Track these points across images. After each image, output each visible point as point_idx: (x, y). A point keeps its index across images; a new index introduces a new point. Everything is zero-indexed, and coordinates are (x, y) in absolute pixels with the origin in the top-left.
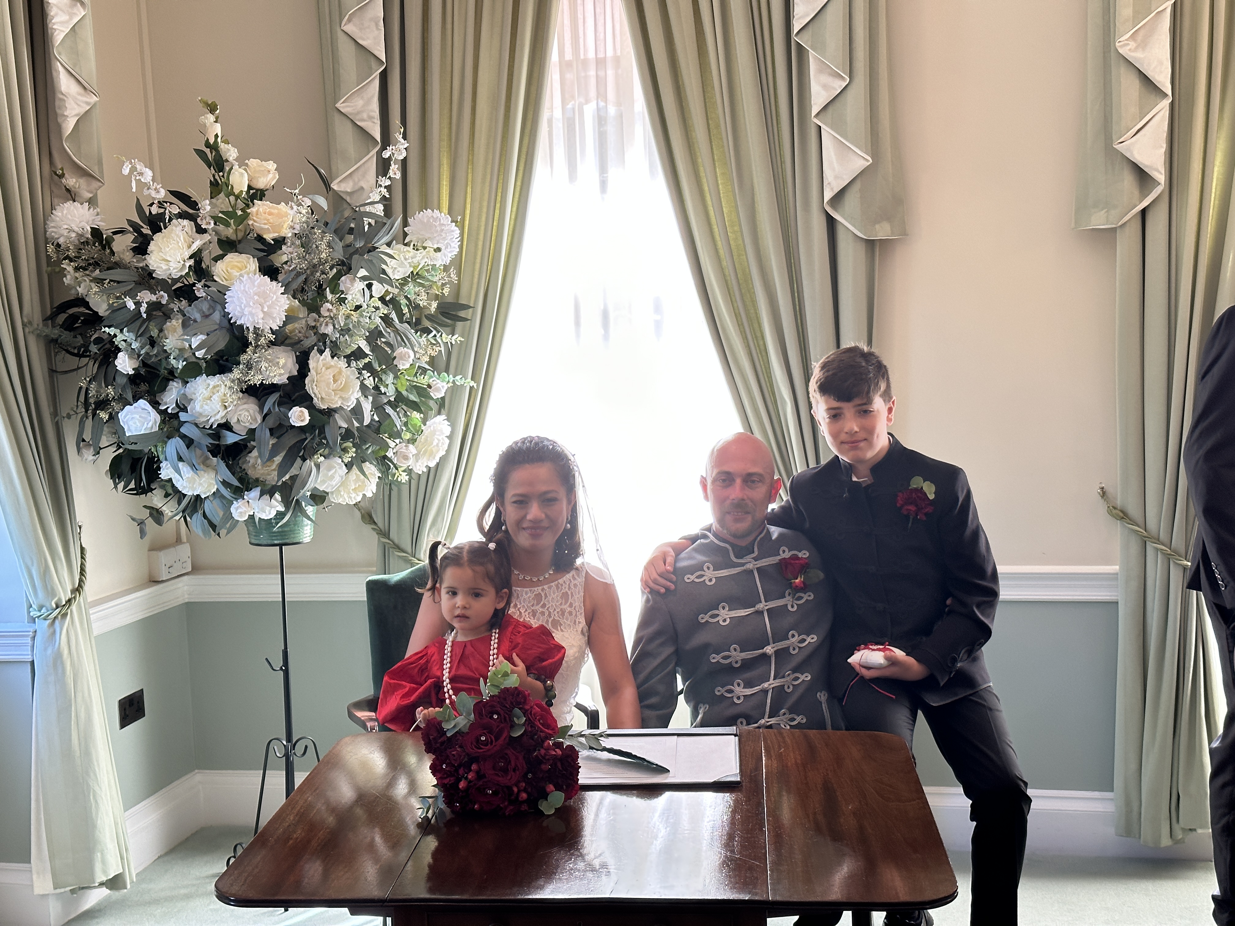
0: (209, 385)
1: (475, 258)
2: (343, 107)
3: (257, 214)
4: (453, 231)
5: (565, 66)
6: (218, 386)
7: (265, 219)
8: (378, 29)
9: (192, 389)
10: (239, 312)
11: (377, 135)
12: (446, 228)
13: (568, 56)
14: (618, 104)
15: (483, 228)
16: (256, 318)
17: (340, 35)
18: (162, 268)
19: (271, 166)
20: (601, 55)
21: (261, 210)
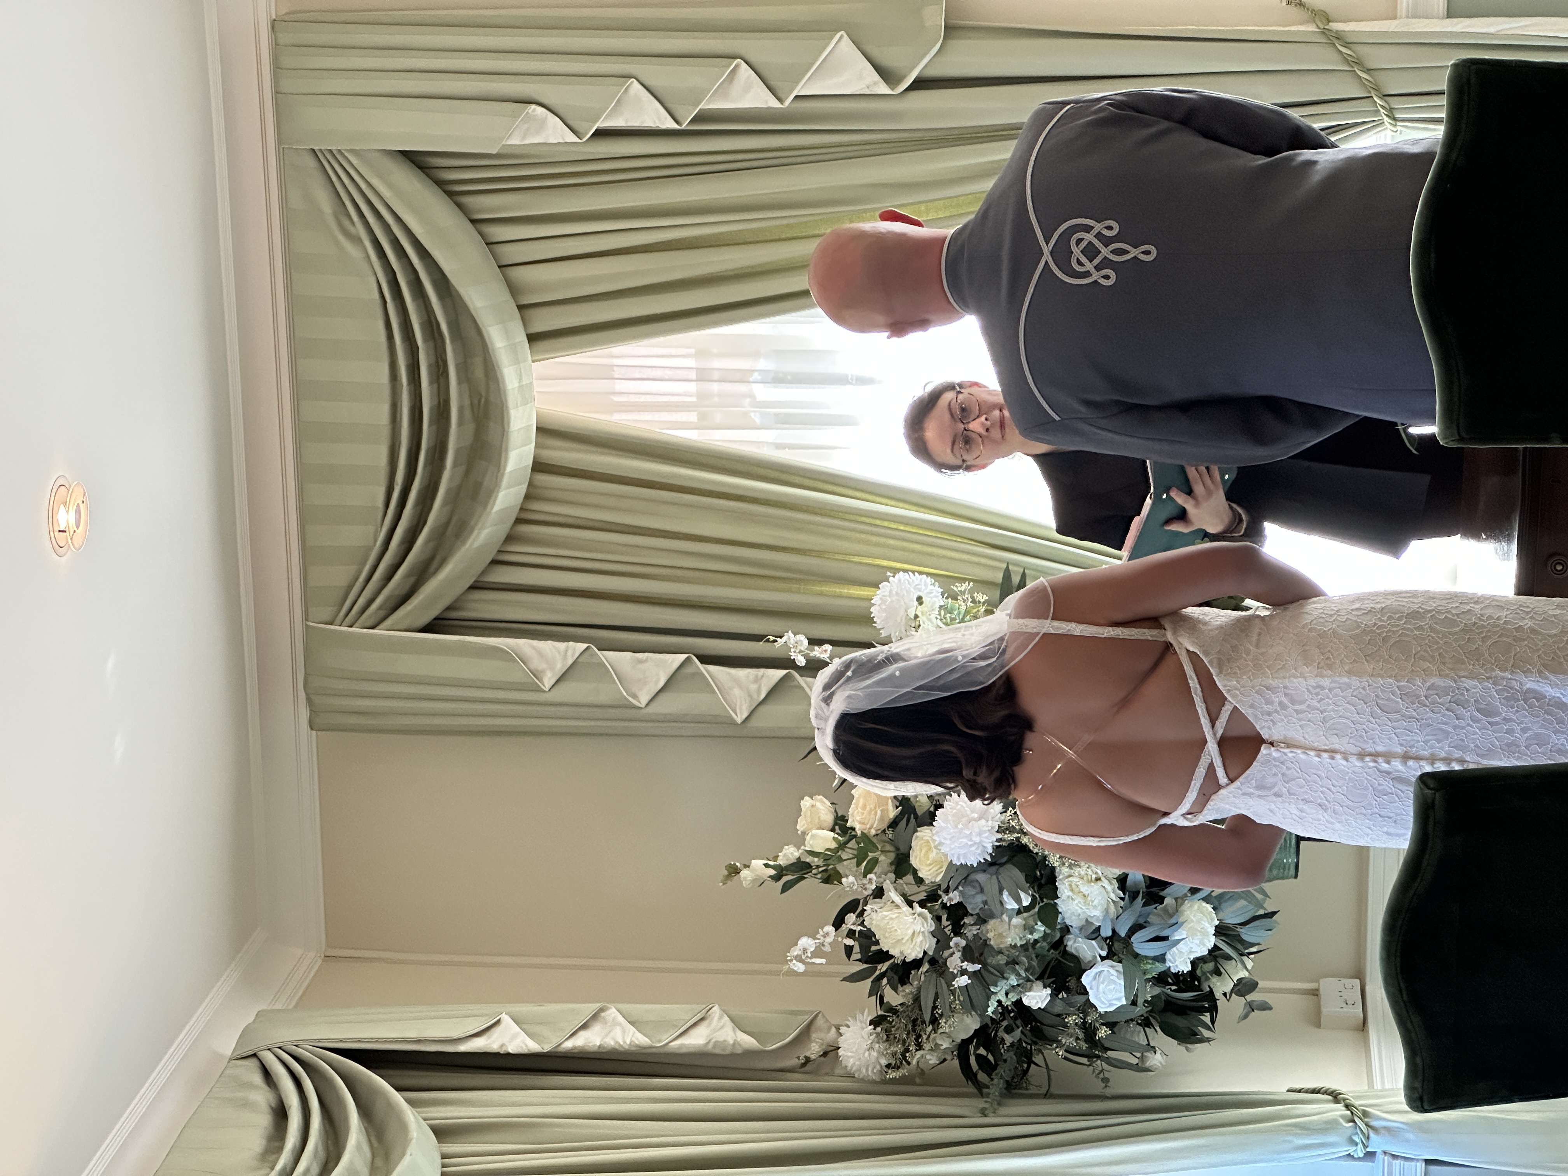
0: (1069, 897)
1: (944, 557)
2: (741, 713)
3: (864, 824)
4: (900, 580)
5: (704, 423)
6: (1070, 885)
7: (870, 813)
8: (646, 660)
9: (1073, 917)
10: (977, 849)
11: (779, 674)
12: (895, 589)
13: (692, 417)
14: (756, 355)
15: (905, 544)
16: (986, 828)
17: (652, 709)
18: (921, 942)
19: (806, 802)
20: (693, 375)
21: (858, 818)
